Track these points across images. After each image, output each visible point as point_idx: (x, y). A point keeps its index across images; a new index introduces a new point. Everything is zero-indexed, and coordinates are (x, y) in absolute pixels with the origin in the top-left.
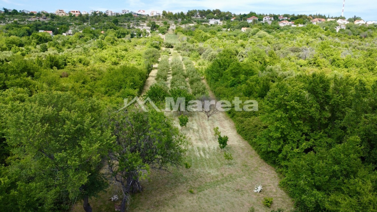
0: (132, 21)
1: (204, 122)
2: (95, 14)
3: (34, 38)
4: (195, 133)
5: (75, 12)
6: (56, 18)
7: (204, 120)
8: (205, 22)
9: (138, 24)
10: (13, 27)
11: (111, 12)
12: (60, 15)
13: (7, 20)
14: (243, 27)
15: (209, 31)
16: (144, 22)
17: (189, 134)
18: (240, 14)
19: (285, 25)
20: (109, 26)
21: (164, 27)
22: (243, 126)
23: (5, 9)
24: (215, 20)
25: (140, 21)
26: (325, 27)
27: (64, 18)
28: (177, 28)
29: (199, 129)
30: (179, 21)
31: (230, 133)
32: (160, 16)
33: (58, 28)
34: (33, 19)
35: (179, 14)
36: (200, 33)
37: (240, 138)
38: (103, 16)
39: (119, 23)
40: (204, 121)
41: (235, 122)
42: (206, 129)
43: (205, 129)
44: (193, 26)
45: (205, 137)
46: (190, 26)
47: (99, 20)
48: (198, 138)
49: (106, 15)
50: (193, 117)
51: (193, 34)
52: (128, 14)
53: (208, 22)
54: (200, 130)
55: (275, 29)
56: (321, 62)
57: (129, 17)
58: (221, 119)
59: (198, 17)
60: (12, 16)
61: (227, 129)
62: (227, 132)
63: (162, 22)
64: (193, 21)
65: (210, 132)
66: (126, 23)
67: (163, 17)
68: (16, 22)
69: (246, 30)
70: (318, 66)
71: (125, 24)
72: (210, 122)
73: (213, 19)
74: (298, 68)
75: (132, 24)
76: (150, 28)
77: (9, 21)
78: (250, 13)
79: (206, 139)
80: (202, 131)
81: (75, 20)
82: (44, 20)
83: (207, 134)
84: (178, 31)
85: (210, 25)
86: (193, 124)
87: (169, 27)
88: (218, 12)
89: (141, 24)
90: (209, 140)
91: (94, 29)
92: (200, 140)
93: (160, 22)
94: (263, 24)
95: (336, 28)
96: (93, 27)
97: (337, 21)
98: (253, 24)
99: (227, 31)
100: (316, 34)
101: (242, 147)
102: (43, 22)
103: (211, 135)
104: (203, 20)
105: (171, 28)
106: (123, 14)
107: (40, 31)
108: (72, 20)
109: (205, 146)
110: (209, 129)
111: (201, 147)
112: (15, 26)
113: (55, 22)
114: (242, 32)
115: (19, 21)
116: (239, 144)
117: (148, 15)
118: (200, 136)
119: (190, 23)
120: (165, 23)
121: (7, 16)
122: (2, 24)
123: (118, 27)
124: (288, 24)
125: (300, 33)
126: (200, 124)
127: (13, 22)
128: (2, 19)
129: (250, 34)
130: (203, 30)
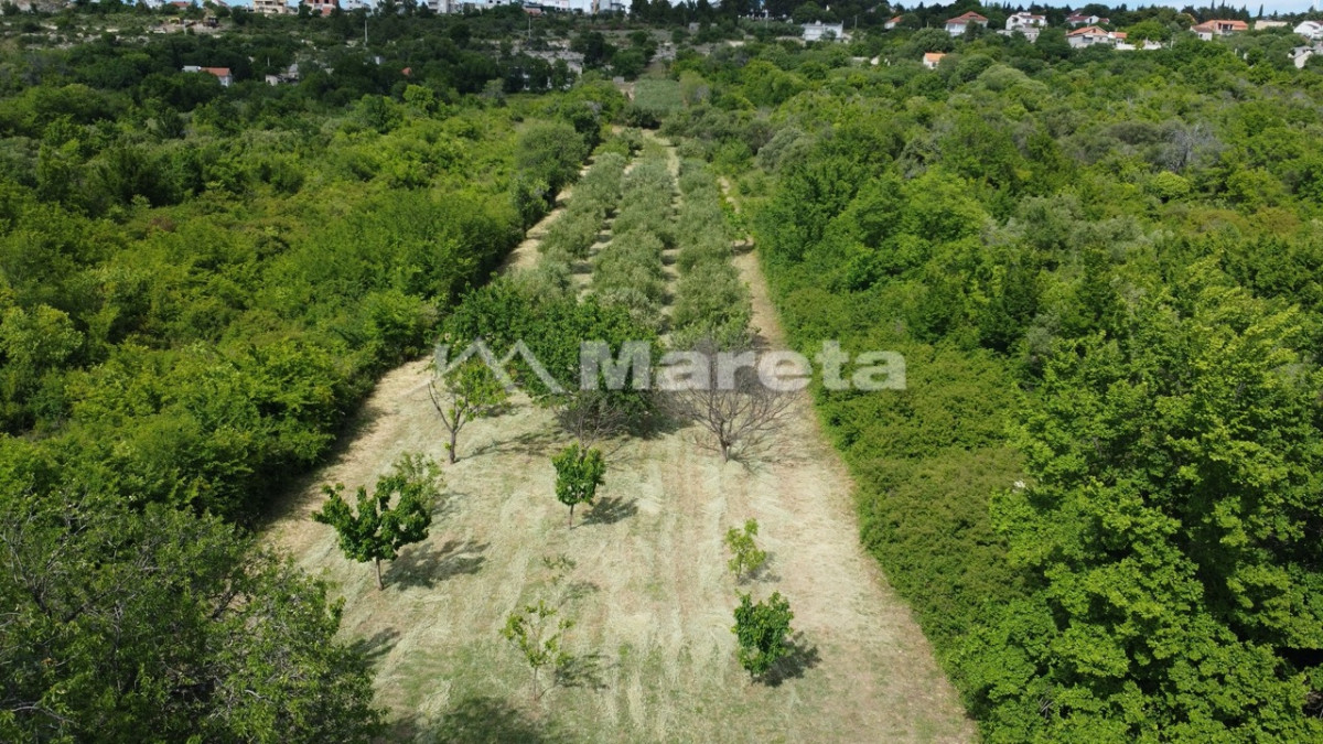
0: (519, 33)
1: (700, 468)
2: (389, 6)
3: (152, 91)
4: (638, 540)
5: (322, 3)
6: (251, 21)
7: (706, 459)
8: (790, 34)
9: (540, 42)
10: (95, 56)
12: (268, 12)
13: (81, 30)
14: (930, 51)
15: (800, 66)
16: (564, 35)
17: (603, 545)
18: (921, 4)
19: (1093, 43)
20: (433, 47)
21: (634, 54)
22: (893, 515)
24: (824, 26)
25: (548, 31)
26: (1246, 49)
27: (280, 22)
28: (680, 57)
29: (664, 514)
30: (690, 31)
32: (621, 13)
33: (252, 59)
34: (171, 27)
35: (691, 5)
36: (766, 72)
37: (874, 577)
38: (417, 14)
39: (472, 39)
40: (704, 464)
42: (701, 516)
43: (698, 513)
44: (739, 49)
45: (681, 572)
46: (730, 49)
47: (403, 30)
48: (643, 573)
49: (427, 13)
51: (740, 78)
52: (505, 8)
53: (800, 33)
54: (670, 524)
55: (1053, 58)
56: (1250, 183)
57: (510, 18)
58: (792, 452)
59: (763, 15)
60: (102, 19)
61: (811, 516)
63: (629, 36)
64: (743, 31)
66: (497, 38)
67: (631, 15)
68: (111, 39)
69: (942, 60)
70: (1239, 198)
71: (493, 42)
73: (818, 23)
74: (1151, 207)
75: (517, 42)
76: (581, 57)
77: (86, 35)
79: (683, 584)
80: (679, 528)
81: (318, 30)
82: (210, 30)
83: (702, 546)
84: (685, 67)
85: (804, 43)
86: (643, 479)
87: (653, 53)
89: (549, 43)
90: (699, 591)
91: (378, 60)
92: (655, 588)
93: (623, 33)
94: (1006, 39)
95: (1293, 53)
96: (378, 53)
97: (1297, 30)
98: (967, 41)
99: (867, 64)
100: (1215, 77)
101: (877, 652)
102: (204, 37)
103: (717, 557)
104: (781, 26)
105: (659, 55)
106: (490, 6)
107: (187, 68)
108: (307, 28)
109: (667, 638)
110: (718, 515)
111: (641, 642)
112: (102, 52)
113: (247, 36)
114: (925, 67)
115: (122, 33)
116: (860, 628)
117: (580, 11)
118: (657, 563)
119: (731, 38)
120: (640, 39)
121: (84, 17)
122: (62, 47)
123: (468, 53)
124: (1105, 41)
125: (1150, 72)
126: (681, 485)
127: (100, 36)
128: (63, 26)
129: (956, 76)
130: (777, 63)
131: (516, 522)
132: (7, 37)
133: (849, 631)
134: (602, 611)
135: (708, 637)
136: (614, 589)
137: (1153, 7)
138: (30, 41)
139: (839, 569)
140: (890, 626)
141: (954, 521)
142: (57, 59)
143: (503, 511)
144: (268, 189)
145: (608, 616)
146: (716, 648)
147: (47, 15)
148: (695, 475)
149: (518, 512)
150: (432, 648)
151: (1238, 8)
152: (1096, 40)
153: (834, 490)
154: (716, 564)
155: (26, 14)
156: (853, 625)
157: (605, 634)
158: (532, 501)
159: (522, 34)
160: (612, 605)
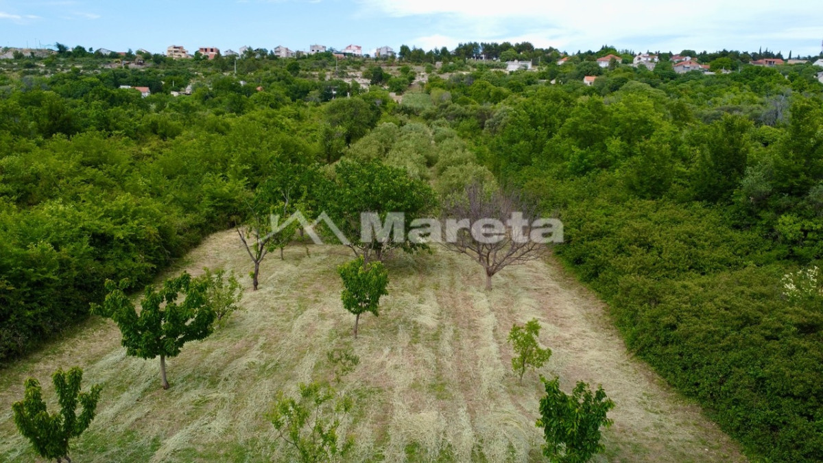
0: (330, 68)
1: (469, 294)
2: (250, 53)
3: (97, 96)
4: (420, 347)
5: (209, 50)
6: (165, 62)
7: (473, 288)
8: (498, 67)
9: (343, 73)
10: (66, 80)
11: (287, 49)
12: (175, 56)
13: (59, 67)
14: (588, 75)
15: (506, 84)
16: (358, 69)
17: (387, 351)
18: (579, 52)
19: (690, 70)
20: (276, 75)
21: (402, 79)
22: (666, 320)
23: (59, 46)
24: (520, 63)
25: (348, 67)
26: (787, 73)
27: (183, 63)
28: (430, 81)
29: (441, 327)
30: (436, 66)
31: (594, 353)
32: (393, 57)
33: (163, 83)
34: (115, 66)
35: (437, 51)
36: (485, 87)
37: (652, 380)
38: (267, 58)
39: (301, 72)
40: (472, 291)
41: (606, 296)
42: (475, 328)
43: (472, 326)
44: (467, 76)
45: (463, 374)
46: (461, 75)
47: (258, 66)
48: (426, 375)
49: (273, 57)
50: (429, 274)
51: (469, 92)
52: (322, 53)
53: (505, 67)
54: (448, 335)
55: (665, 79)
57: (325, 60)
58: (544, 284)
59: (482, 58)
60: (73, 60)
61: (575, 329)
62: (576, 344)
63: (398, 69)
64: (469, 67)
65: (494, 347)
66: (317, 71)
67: (400, 58)
68: (77, 71)
69: (596, 80)
71: (314, 73)
72: (498, 295)
73: (516, 61)
75: (329, 73)
76: (369, 81)
77: (62, 69)
78: (603, 48)
79: (467, 383)
80: (456, 336)
81: (205, 67)
82: (139, 67)
83: (480, 352)
84: (433, 86)
85: (508, 72)
86: (421, 301)
87: (414, 79)
88: (526, 47)
89: (349, 74)
90: (484, 390)
91: (242, 83)
92: (439, 388)
93: (394, 68)
94: (635, 69)
95: (817, 76)
96: (242, 79)
97: (815, 64)
98: (610, 70)
99: (548, 84)
100: (770, 88)
101: (683, 450)
102: (134, 70)
103: (496, 361)
104: (492, 63)
105: (417, 80)
106: (313, 53)
107: (122, 87)
108: (199, 66)
109: (457, 436)
110: (491, 328)
111: (430, 441)
112: (71, 78)
113: (162, 71)
114: (586, 85)
115: (84, 69)
116: (656, 426)
117: (368, 56)
118: (440, 367)
119: (462, 70)
120: (405, 71)
121: (62, 59)
122: (47, 76)
123: (298, 79)
124: (697, 69)
125: (729, 85)
126: (454, 306)
127: (70, 70)
128: (49, 64)
129: (606, 88)
130: (492, 83)
131: (306, 333)
132: (14, 71)
133: (647, 429)
134: (387, 408)
135: (500, 436)
136: (398, 389)
137: (724, 50)
138: (27, 73)
139: (617, 372)
140: (685, 424)
141: (738, 318)
142: (42, 82)
143: (295, 324)
144: (156, 137)
145: (393, 414)
146: (510, 446)
147: (40, 59)
148: (466, 299)
149: (309, 324)
150: (204, 445)
151: (775, 53)
152: (692, 68)
153: (588, 311)
154: (496, 366)
155: (28, 58)
156: (648, 423)
157: (390, 432)
158: (322, 316)
159: (332, 69)
160: (397, 402)
